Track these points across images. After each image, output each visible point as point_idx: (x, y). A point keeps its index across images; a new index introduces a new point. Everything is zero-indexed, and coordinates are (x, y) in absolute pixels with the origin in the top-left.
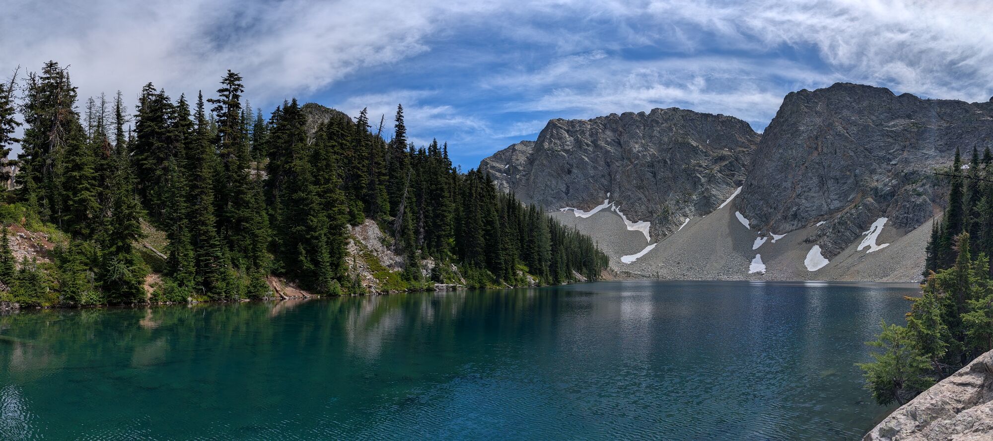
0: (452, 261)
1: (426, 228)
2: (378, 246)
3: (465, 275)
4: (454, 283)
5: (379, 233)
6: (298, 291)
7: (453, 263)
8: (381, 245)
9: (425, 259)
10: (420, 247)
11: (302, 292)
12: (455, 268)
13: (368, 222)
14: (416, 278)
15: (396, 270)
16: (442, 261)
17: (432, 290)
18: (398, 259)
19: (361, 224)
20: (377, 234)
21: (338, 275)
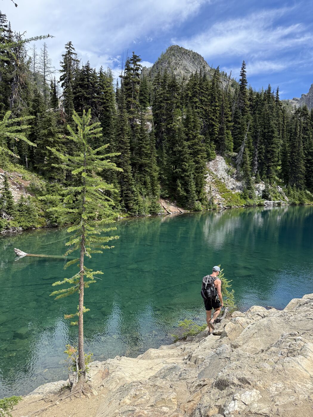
0: (279, 183)
1: (260, 161)
2: (225, 175)
3: (288, 194)
4: (279, 200)
5: (225, 166)
6: (176, 208)
7: (279, 185)
8: (227, 175)
9: (258, 183)
10: (255, 175)
11: (179, 208)
12: (280, 189)
13: (219, 158)
14: (251, 197)
15: (237, 191)
16: (270, 184)
17: (262, 205)
18: (239, 184)
19: (214, 160)
20: (224, 166)
21: (200, 198)
